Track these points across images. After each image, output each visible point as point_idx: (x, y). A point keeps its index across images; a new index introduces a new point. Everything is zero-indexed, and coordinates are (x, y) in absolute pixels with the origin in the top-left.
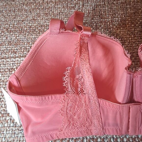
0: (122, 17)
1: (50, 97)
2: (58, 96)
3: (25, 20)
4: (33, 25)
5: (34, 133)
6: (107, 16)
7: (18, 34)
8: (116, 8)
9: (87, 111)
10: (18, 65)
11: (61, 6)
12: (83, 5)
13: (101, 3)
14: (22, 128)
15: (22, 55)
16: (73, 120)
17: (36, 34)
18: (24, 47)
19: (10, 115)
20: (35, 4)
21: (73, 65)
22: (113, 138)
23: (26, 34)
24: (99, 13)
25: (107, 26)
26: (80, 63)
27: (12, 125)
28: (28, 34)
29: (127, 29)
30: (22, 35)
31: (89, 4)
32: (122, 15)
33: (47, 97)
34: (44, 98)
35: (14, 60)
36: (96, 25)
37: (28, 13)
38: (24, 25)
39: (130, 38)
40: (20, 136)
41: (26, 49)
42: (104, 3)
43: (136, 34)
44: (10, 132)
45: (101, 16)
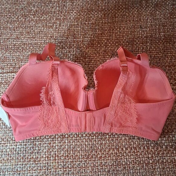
0: (92, 37)
1: (31, 108)
2: (36, 107)
3: (10, 38)
4: (17, 43)
5: (20, 133)
6: (79, 36)
7: (5, 51)
8: (87, 29)
9: (57, 117)
10: (6, 79)
11: (41, 25)
12: (60, 25)
13: (75, 23)
14: (11, 129)
15: (8, 71)
16: (48, 123)
17: (20, 52)
18: (10, 63)
19: (2, 120)
20: (18, 23)
21: (47, 86)
22: (76, 134)
23: (11, 52)
24: (73, 33)
25: (79, 46)
26: (52, 84)
27: (4, 127)
28: (13, 52)
29: (94, 49)
30: (8, 53)
31: (65, 24)
32: (91, 35)
33: (28, 108)
34: (26, 109)
35: (2, 75)
36: (70, 44)
37: (12, 31)
38: (9, 43)
39: (96, 57)
40: (10, 134)
41: (12, 65)
42: (78, 23)
43: (100, 53)
44: (3, 132)
45: (74, 36)
